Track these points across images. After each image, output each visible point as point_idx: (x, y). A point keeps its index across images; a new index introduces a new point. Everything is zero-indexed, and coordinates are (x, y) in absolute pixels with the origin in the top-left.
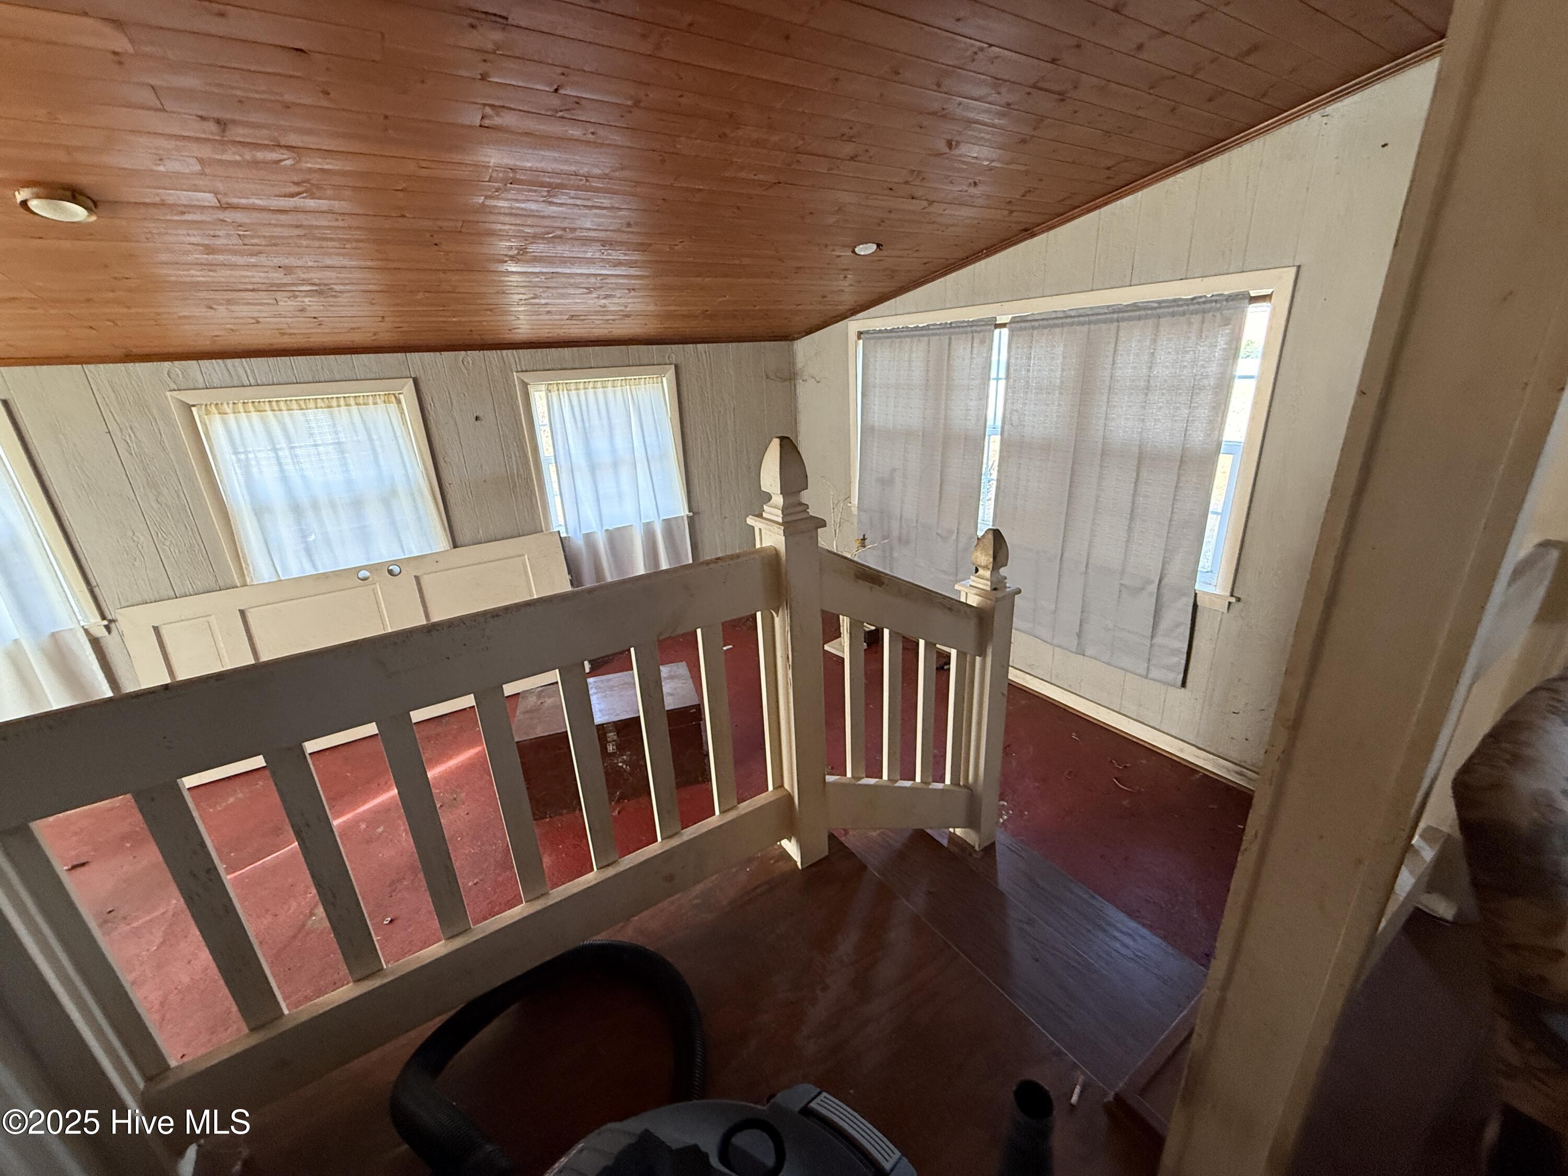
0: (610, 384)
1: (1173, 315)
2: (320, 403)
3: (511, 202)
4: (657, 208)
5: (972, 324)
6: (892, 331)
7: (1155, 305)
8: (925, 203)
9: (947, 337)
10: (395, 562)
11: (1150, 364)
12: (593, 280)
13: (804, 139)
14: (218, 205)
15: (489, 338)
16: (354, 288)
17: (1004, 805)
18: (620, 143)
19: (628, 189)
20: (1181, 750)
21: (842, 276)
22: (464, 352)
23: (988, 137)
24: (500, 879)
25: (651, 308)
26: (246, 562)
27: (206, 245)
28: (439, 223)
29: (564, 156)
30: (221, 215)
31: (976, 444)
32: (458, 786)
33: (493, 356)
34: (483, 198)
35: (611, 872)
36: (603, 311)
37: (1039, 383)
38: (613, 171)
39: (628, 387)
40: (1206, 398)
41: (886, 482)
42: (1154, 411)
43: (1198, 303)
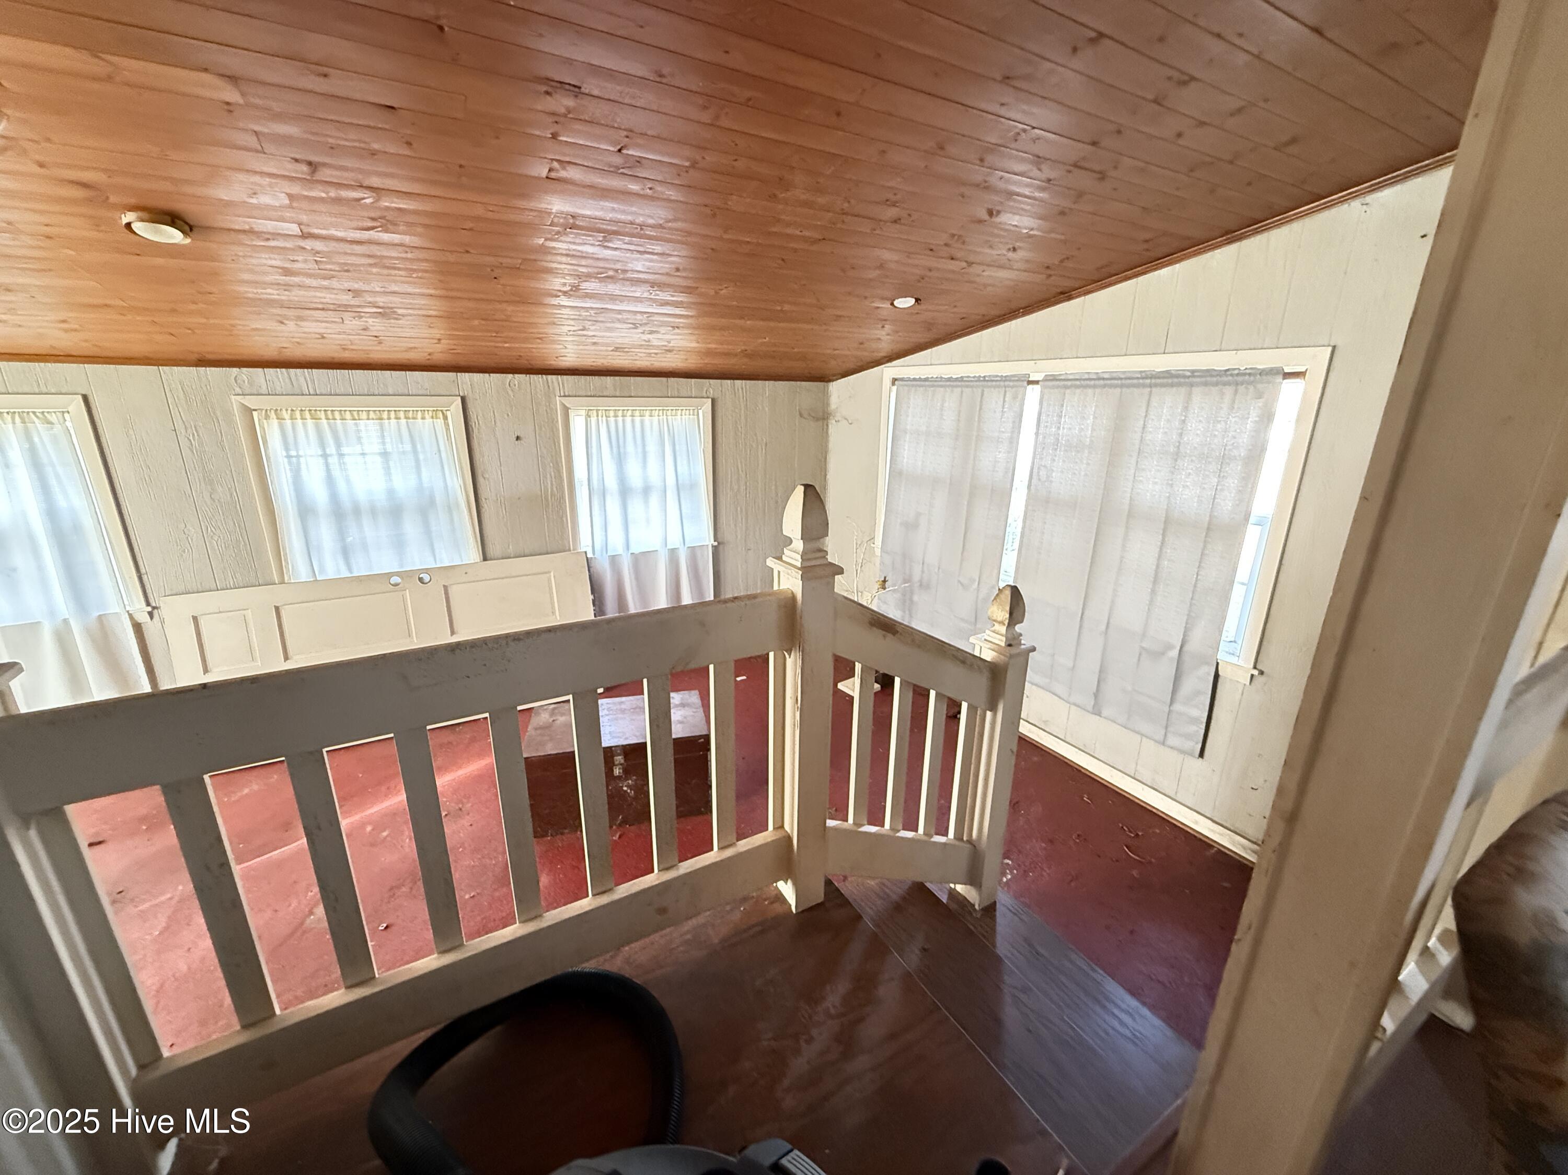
0: (648, 413)
1: (1206, 384)
2: (372, 415)
3: (569, 245)
4: (706, 256)
5: (1005, 379)
6: (926, 380)
7: (1189, 374)
8: (964, 264)
9: (980, 390)
10: (426, 571)
11: (1180, 431)
12: (639, 317)
13: (849, 202)
14: (300, 234)
15: (538, 363)
16: (416, 312)
17: (1008, 864)
18: (673, 198)
19: (679, 238)
20: (1196, 823)
21: (880, 326)
22: (512, 375)
23: (1028, 208)
24: (497, 894)
25: (694, 345)
26: (286, 560)
27: (286, 268)
28: (500, 260)
29: (622, 207)
30: (302, 243)
31: (1003, 496)
32: (465, 797)
33: (538, 379)
34: (543, 239)
35: (604, 900)
36: (647, 345)
37: (1068, 440)
38: (666, 222)
39: (665, 417)
40: (1235, 469)
41: (911, 526)
42: (1183, 477)
43: (1232, 375)
